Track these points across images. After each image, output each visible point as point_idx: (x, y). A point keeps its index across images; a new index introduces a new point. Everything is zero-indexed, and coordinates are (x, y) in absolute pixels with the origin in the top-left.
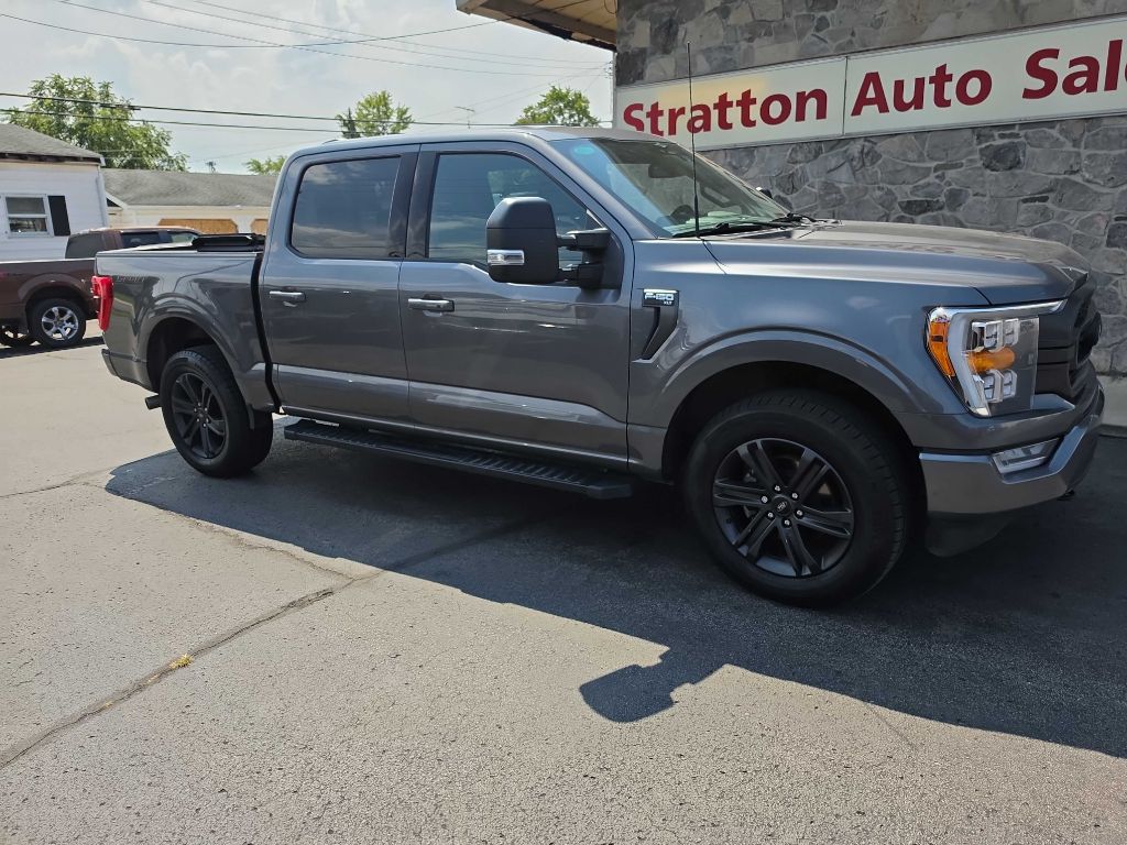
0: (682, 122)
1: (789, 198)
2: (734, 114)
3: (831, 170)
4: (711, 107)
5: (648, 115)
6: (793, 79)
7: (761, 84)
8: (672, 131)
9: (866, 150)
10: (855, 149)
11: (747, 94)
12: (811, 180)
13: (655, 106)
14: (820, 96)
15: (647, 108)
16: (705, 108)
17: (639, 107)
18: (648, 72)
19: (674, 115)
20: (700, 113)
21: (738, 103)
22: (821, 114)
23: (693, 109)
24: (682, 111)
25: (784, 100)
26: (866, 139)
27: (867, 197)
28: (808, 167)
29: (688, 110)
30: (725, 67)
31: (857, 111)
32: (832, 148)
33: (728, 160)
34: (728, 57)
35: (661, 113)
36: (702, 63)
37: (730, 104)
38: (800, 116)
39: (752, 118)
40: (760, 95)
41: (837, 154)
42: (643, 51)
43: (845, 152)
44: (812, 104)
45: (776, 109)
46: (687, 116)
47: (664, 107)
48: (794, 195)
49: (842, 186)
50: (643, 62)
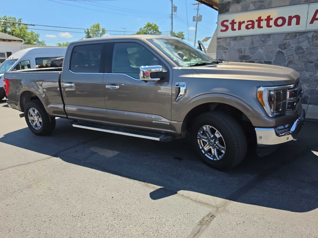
0: (243, 26)
1: (283, 51)
2: (264, 23)
3: (301, 42)
4: (255, 21)
5: (230, 23)
6: (287, 12)
7: (274, 13)
8: (239, 28)
9: (314, 35)
10: (310, 35)
11: (269, 17)
12: (292, 45)
13: (233, 21)
14: (298, 17)
15: (230, 21)
16: (253, 22)
17: (227, 21)
18: (231, 10)
19: (240, 24)
20: (251, 23)
21: (265, 20)
22: (298, 23)
23: (248, 22)
24: (244, 22)
25: (284, 19)
26: (314, 32)
27: (314, 51)
28: (291, 41)
29: (246, 22)
30: (261, 7)
31: (312, 22)
32: (301, 35)
33: (261, 38)
34: (262, 4)
35: (236, 23)
36: (252, 6)
37: (262, 20)
38: (290, 24)
39: (270, 25)
40: (274, 17)
41: (304, 37)
42: (229, 3)
43: (306, 36)
44: (294, 21)
45: (280, 22)
46: (246, 24)
47: (237, 21)
48: (285, 50)
49: (304, 48)
50: (229, 6)
